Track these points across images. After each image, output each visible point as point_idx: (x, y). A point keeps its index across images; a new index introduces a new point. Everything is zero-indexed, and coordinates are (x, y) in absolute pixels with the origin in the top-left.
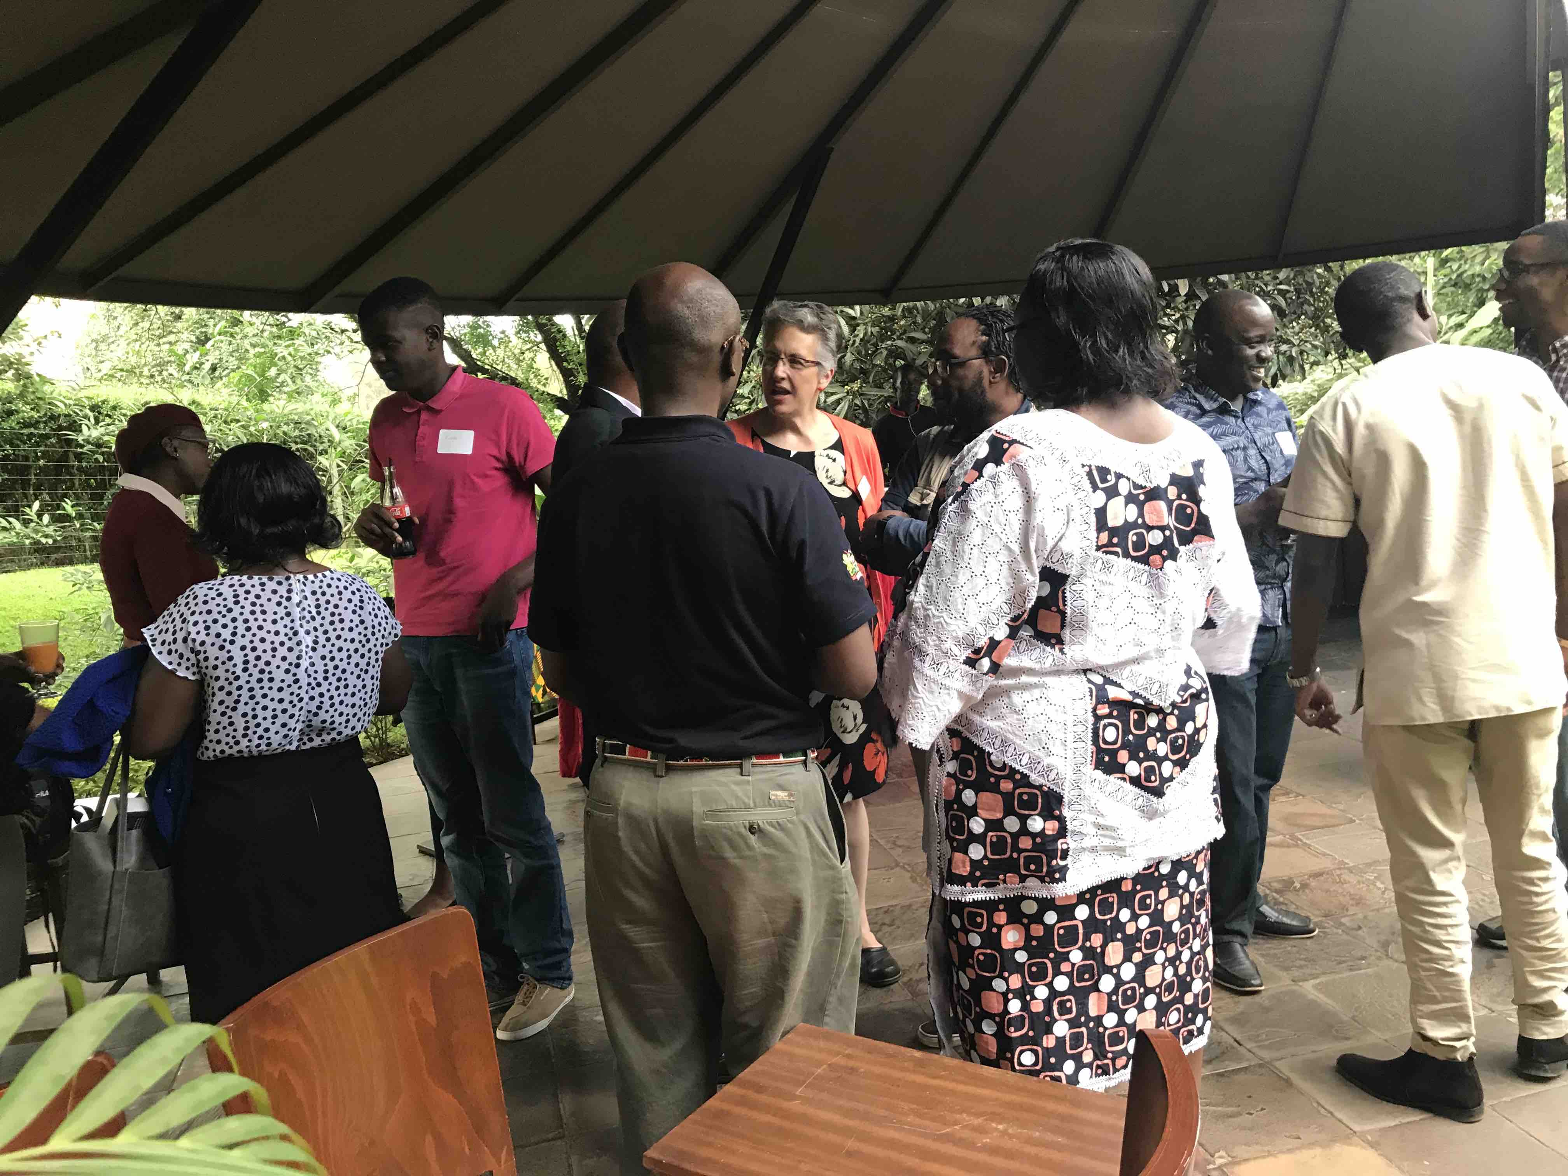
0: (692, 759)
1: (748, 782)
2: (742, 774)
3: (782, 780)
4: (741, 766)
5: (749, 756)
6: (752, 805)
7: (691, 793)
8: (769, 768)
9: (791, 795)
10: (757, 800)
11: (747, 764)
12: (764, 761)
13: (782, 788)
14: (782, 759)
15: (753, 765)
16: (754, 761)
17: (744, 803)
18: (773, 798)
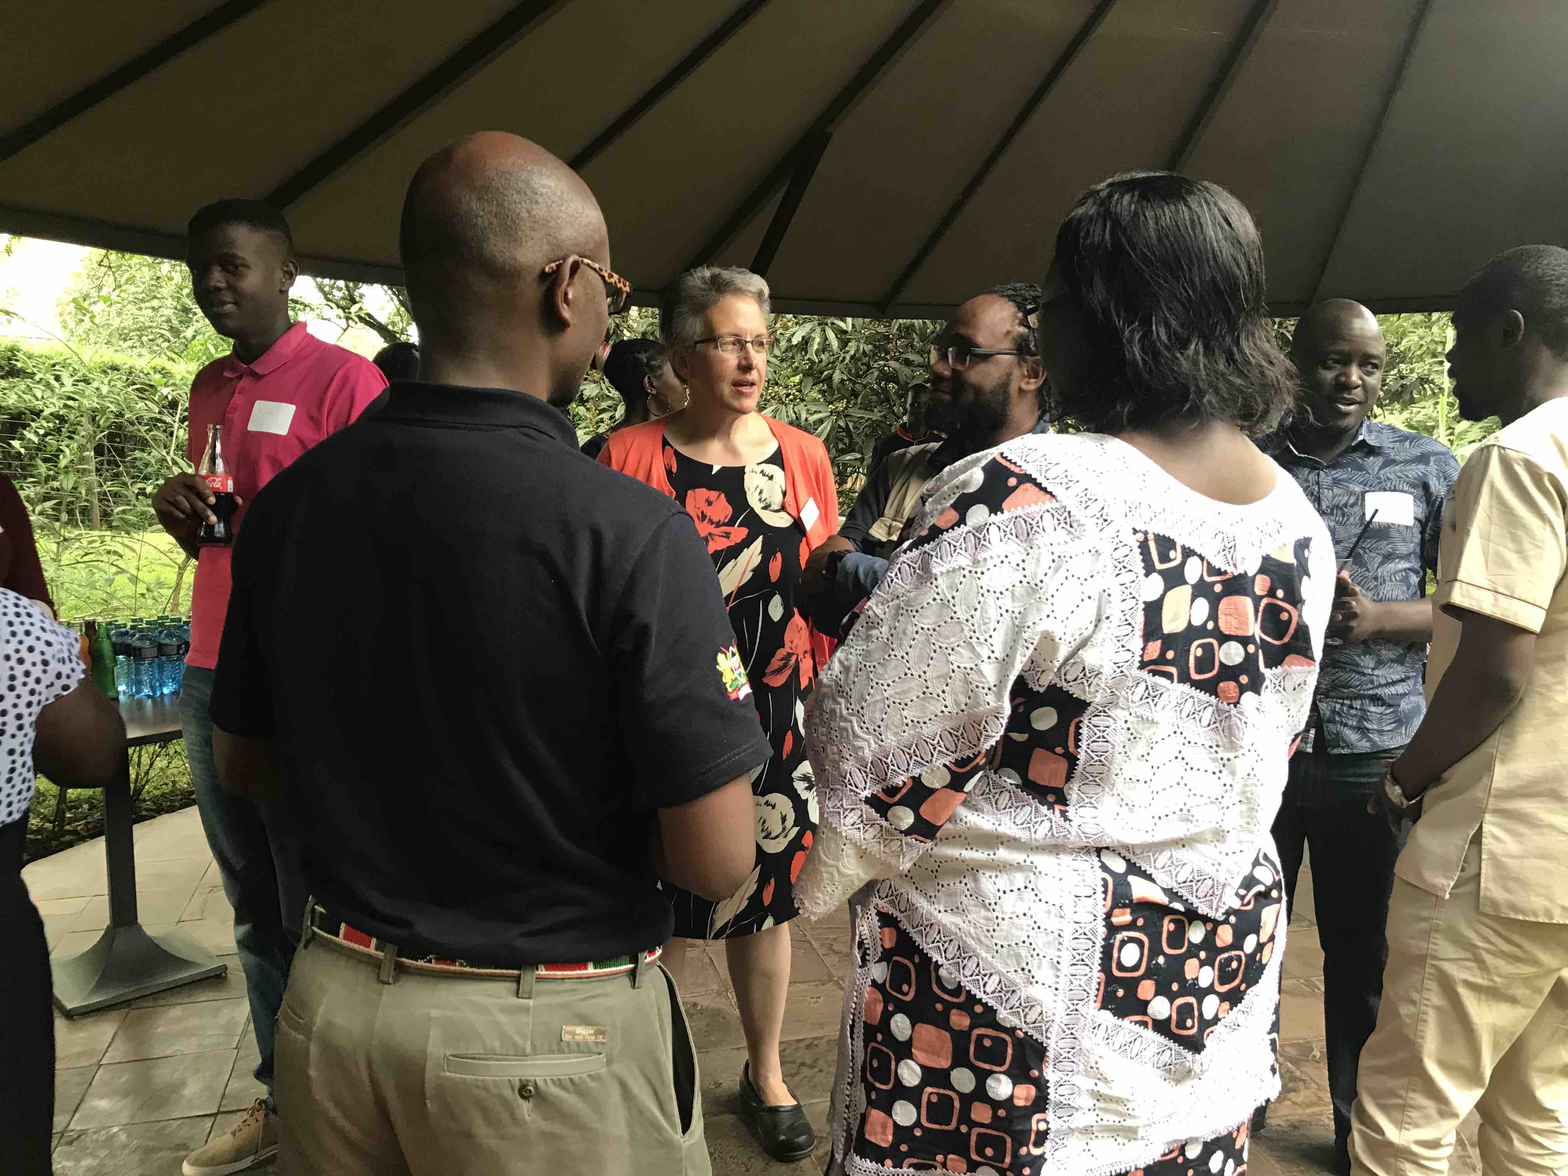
0: (438, 960)
1: (526, 1010)
2: (517, 995)
3: (585, 1008)
4: (517, 980)
5: (534, 965)
6: (528, 1049)
7: (430, 1018)
8: (567, 985)
9: (597, 1033)
10: (538, 1043)
11: (528, 978)
12: (559, 973)
13: (584, 1020)
14: (591, 970)
15: (540, 979)
16: (542, 972)
17: (515, 1045)
18: (566, 1038)
